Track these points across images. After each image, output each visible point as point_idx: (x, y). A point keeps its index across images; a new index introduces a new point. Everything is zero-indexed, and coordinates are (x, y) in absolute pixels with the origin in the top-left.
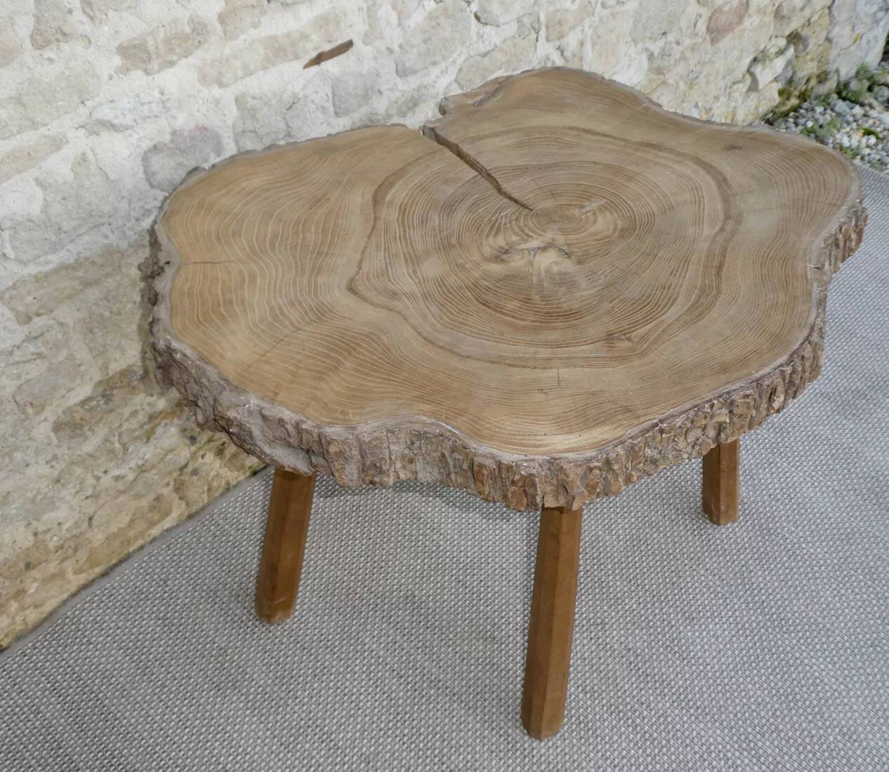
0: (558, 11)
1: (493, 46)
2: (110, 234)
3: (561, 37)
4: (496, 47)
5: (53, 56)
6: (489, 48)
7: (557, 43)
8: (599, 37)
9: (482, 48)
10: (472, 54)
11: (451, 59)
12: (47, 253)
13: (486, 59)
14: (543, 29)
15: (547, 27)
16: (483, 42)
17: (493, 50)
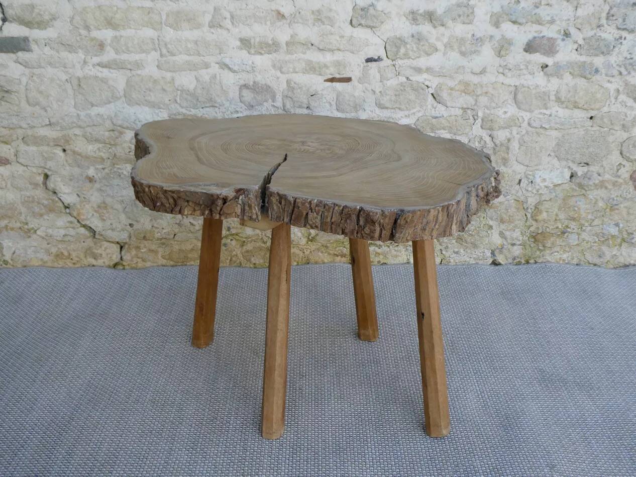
0: (492, 114)
1: (441, 115)
2: (218, 112)
3: (491, 129)
4: (443, 116)
5: (214, 32)
6: (438, 115)
7: (490, 132)
8: (525, 142)
9: (433, 113)
10: (427, 114)
11: (412, 112)
12: (191, 107)
13: (434, 120)
14: (480, 120)
15: (483, 120)
16: (435, 111)
17: (440, 117)
